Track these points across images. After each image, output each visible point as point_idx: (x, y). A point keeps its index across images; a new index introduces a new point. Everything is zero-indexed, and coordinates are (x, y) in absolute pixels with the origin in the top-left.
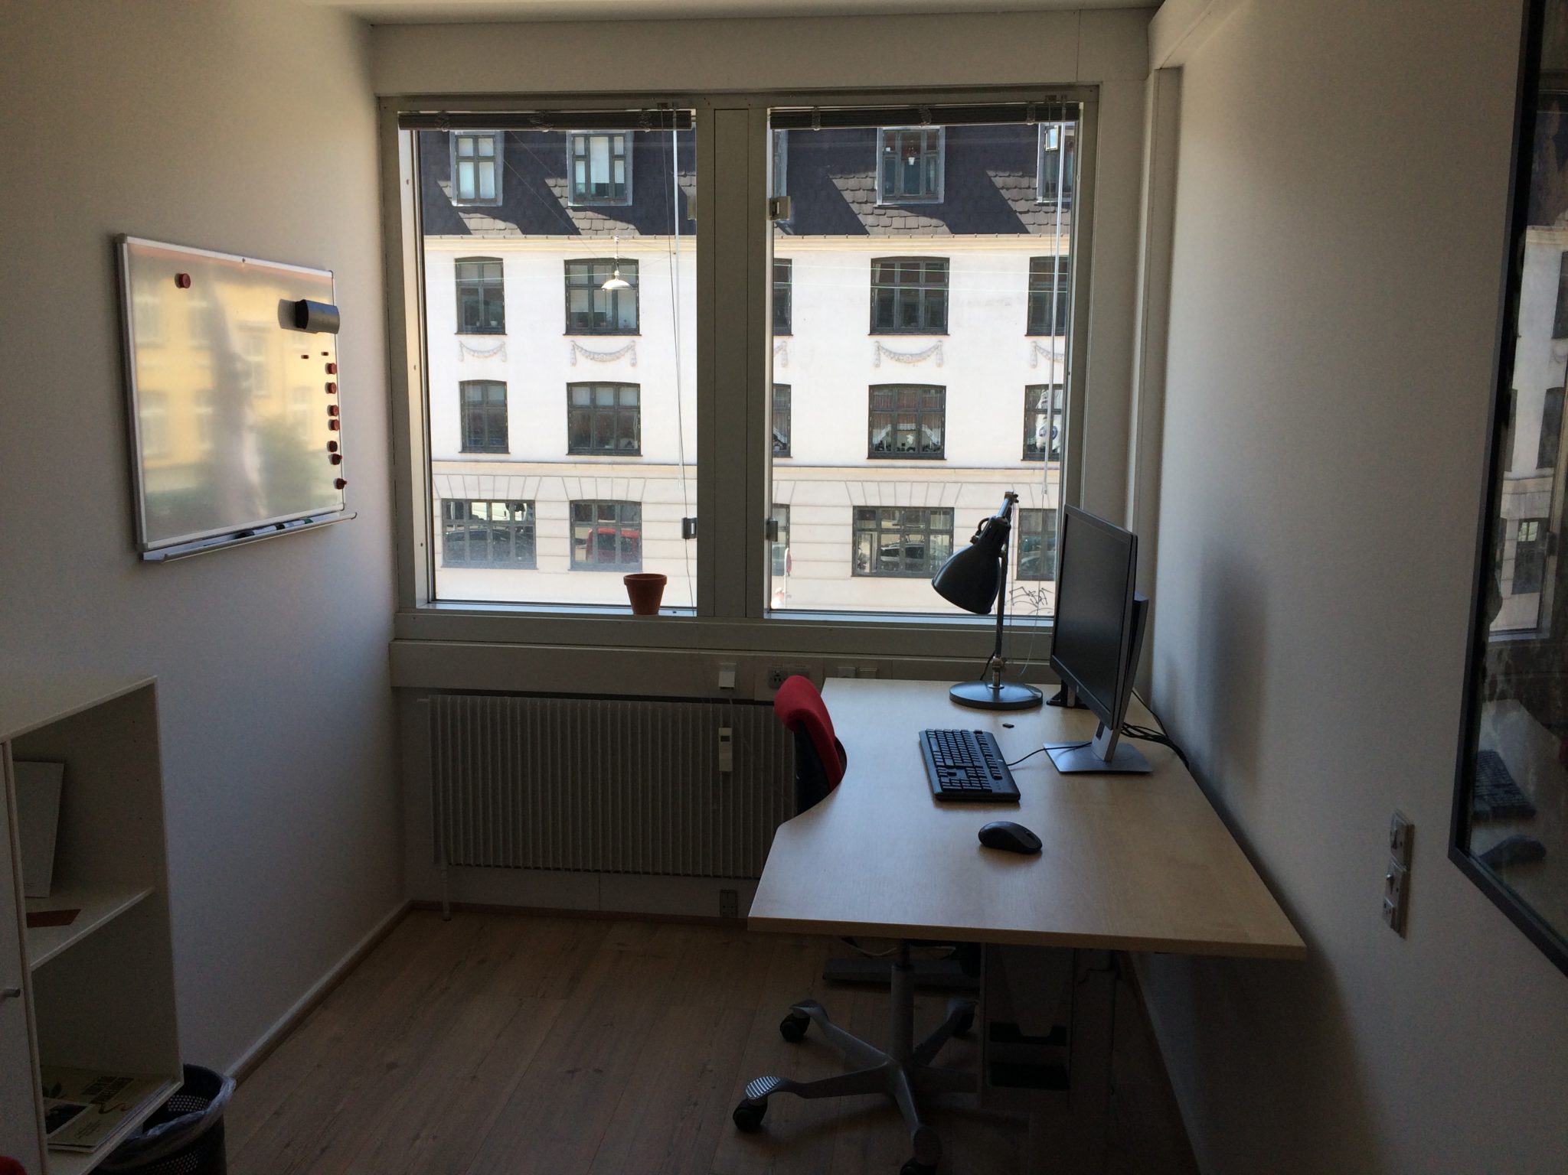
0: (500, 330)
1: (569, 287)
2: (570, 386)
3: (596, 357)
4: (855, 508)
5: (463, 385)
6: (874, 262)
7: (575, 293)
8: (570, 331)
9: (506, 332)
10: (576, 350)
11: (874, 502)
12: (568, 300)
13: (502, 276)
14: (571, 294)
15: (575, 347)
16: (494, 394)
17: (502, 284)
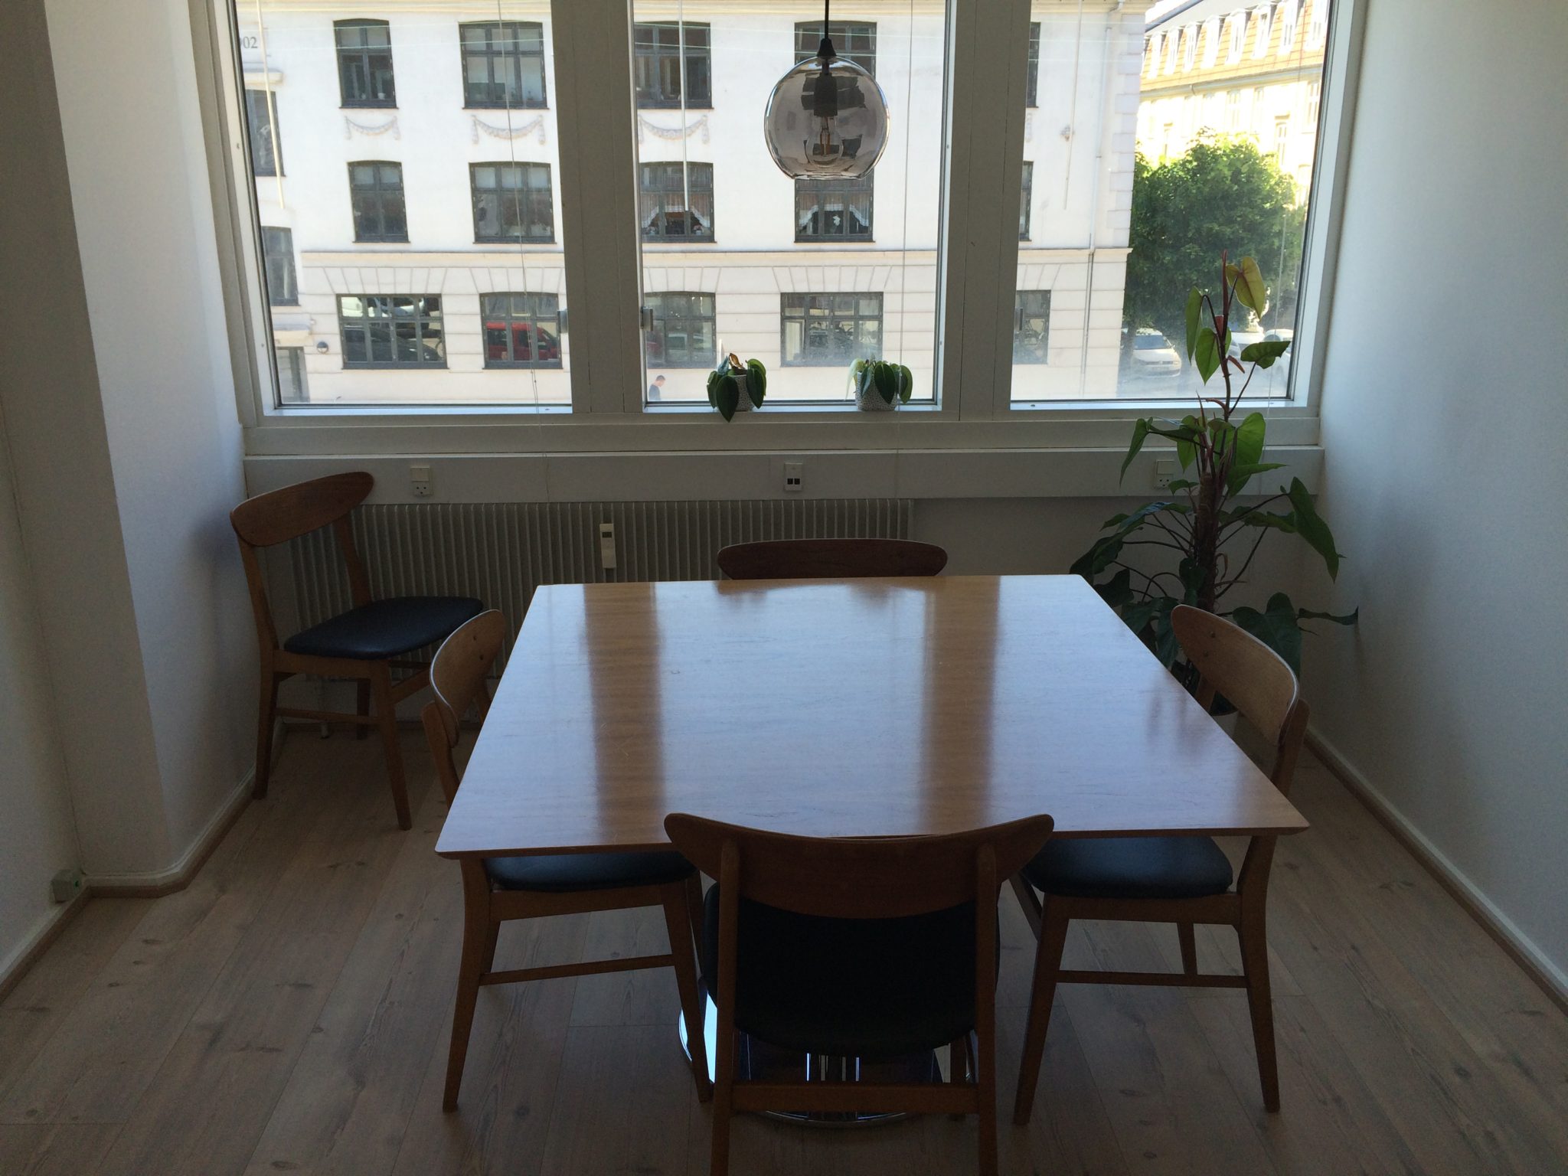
0: (389, 101)
1: (466, 53)
2: (473, 166)
3: (500, 133)
4: (782, 295)
5: (353, 166)
6: (798, 26)
7: (473, 61)
8: (470, 103)
9: (398, 105)
10: (478, 126)
11: (802, 288)
12: (465, 68)
13: (389, 42)
14: (468, 61)
15: (476, 123)
16: (388, 176)
17: (389, 50)
